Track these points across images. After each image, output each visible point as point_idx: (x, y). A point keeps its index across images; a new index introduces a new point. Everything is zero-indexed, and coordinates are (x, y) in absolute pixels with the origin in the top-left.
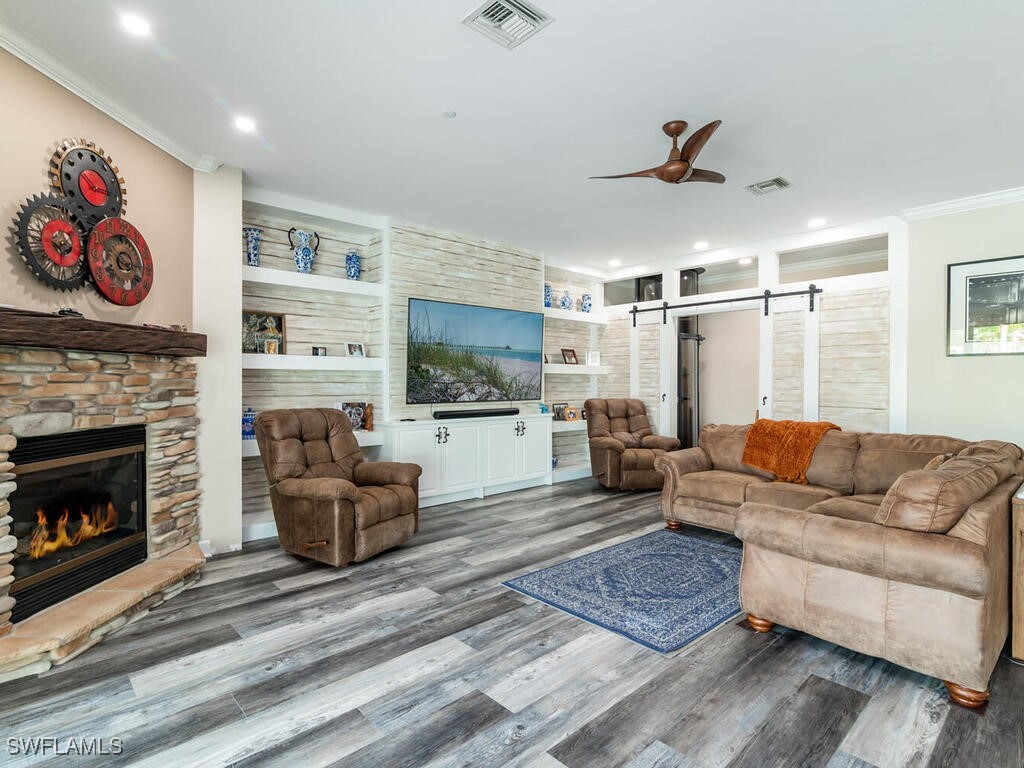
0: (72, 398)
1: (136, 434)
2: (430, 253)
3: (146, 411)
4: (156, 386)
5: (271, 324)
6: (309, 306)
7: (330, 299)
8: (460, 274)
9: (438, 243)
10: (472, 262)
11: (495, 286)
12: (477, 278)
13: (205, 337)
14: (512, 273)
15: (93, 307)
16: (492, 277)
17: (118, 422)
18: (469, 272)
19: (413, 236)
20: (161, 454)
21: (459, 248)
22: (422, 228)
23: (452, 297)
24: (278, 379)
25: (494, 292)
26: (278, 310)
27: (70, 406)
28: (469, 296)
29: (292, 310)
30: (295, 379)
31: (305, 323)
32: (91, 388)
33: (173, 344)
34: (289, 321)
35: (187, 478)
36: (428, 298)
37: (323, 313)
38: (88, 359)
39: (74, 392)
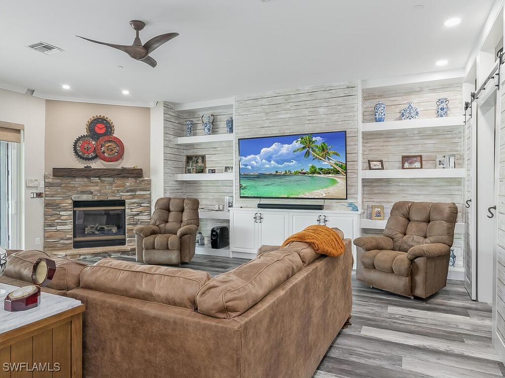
0: (92, 191)
1: (122, 203)
2: (259, 109)
3: (123, 195)
4: (127, 187)
5: (200, 160)
6: (216, 149)
7: (224, 144)
8: (281, 116)
9: (264, 102)
10: (288, 106)
11: (308, 118)
12: (293, 116)
13: (142, 169)
14: (326, 104)
15: (102, 164)
16: (306, 112)
17: (110, 198)
18: (287, 113)
19: (248, 102)
20: (130, 211)
21: (279, 100)
22: (255, 95)
23: (274, 132)
24: (204, 185)
25: (308, 122)
26: (203, 153)
27: (92, 193)
28: (287, 129)
29: (208, 153)
30: (209, 185)
31: (213, 158)
32: (97, 188)
33: (123, 173)
34: (207, 158)
35: (142, 221)
36: (258, 136)
37: (221, 152)
38: (97, 180)
39: (92, 189)
